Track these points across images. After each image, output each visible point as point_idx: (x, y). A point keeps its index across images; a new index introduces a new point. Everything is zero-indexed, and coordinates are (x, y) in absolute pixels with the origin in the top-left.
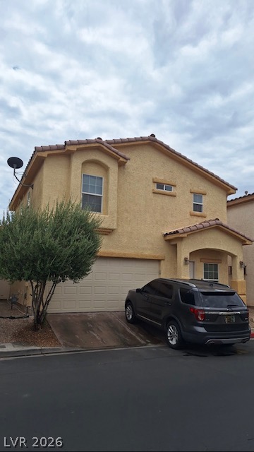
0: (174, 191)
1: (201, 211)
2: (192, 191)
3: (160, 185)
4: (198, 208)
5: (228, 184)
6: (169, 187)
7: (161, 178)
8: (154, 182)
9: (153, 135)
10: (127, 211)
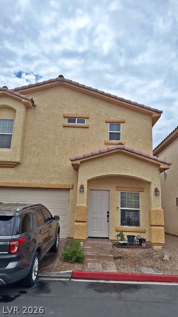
0: (87, 122)
1: (119, 139)
2: (108, 120)
3: (71, 120)
4: (115, 136)
5: (149, 109)
6: (82, 120)
7: (73, 113)
8: (65, 117)
9: (61, 76)
10: (35, 145)
